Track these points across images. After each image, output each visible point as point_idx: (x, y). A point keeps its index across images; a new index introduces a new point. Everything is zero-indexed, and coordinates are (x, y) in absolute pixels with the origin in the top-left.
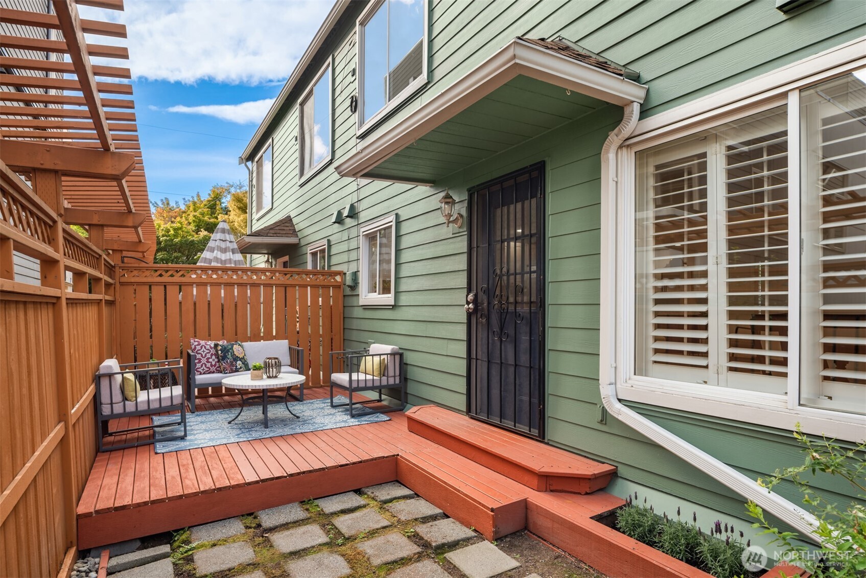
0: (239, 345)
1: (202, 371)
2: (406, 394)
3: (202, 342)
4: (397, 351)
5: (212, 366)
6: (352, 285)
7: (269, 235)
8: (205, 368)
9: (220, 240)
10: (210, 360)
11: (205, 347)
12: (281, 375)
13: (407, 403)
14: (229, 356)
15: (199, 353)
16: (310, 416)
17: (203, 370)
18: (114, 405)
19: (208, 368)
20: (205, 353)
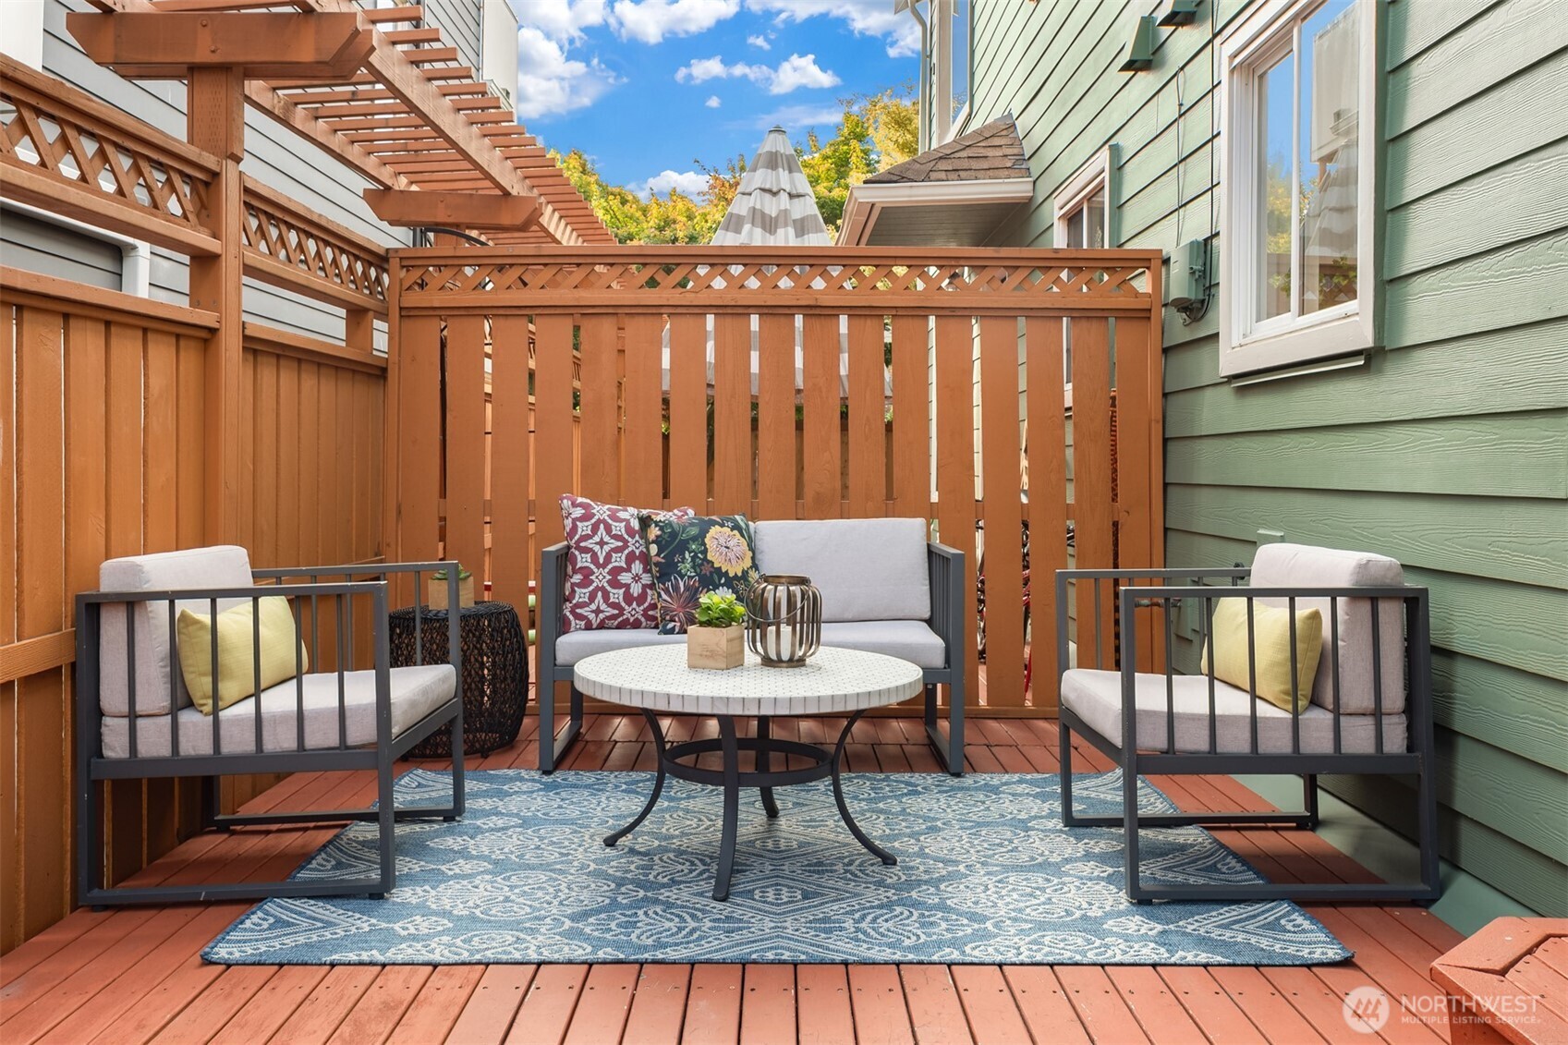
0: (736, 527)
1: (592, 616)
2: (1450, 817)
3: (601, 511)
4: (1389, 581)
5: (629, 598)
6: (1193, 297)
7: (933, 175)
8: (603, 607)
9: (763, 190)
10: (625, 578)
11: (608, 529)
12: (821, 656)
13: (1458, 868)
14: (686, 567)
15: (586, 550)
16: (946, 862)
17: (598, 611)
18: (140, 722)
19: (614, 606)
20: (607, 548)
